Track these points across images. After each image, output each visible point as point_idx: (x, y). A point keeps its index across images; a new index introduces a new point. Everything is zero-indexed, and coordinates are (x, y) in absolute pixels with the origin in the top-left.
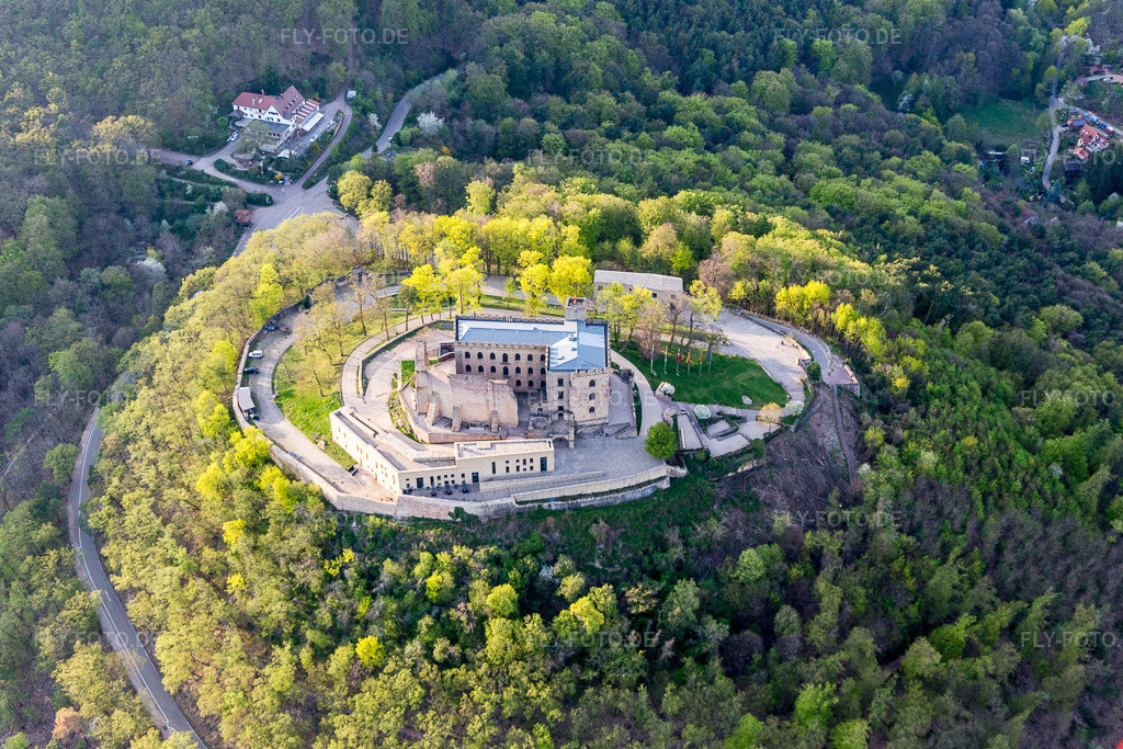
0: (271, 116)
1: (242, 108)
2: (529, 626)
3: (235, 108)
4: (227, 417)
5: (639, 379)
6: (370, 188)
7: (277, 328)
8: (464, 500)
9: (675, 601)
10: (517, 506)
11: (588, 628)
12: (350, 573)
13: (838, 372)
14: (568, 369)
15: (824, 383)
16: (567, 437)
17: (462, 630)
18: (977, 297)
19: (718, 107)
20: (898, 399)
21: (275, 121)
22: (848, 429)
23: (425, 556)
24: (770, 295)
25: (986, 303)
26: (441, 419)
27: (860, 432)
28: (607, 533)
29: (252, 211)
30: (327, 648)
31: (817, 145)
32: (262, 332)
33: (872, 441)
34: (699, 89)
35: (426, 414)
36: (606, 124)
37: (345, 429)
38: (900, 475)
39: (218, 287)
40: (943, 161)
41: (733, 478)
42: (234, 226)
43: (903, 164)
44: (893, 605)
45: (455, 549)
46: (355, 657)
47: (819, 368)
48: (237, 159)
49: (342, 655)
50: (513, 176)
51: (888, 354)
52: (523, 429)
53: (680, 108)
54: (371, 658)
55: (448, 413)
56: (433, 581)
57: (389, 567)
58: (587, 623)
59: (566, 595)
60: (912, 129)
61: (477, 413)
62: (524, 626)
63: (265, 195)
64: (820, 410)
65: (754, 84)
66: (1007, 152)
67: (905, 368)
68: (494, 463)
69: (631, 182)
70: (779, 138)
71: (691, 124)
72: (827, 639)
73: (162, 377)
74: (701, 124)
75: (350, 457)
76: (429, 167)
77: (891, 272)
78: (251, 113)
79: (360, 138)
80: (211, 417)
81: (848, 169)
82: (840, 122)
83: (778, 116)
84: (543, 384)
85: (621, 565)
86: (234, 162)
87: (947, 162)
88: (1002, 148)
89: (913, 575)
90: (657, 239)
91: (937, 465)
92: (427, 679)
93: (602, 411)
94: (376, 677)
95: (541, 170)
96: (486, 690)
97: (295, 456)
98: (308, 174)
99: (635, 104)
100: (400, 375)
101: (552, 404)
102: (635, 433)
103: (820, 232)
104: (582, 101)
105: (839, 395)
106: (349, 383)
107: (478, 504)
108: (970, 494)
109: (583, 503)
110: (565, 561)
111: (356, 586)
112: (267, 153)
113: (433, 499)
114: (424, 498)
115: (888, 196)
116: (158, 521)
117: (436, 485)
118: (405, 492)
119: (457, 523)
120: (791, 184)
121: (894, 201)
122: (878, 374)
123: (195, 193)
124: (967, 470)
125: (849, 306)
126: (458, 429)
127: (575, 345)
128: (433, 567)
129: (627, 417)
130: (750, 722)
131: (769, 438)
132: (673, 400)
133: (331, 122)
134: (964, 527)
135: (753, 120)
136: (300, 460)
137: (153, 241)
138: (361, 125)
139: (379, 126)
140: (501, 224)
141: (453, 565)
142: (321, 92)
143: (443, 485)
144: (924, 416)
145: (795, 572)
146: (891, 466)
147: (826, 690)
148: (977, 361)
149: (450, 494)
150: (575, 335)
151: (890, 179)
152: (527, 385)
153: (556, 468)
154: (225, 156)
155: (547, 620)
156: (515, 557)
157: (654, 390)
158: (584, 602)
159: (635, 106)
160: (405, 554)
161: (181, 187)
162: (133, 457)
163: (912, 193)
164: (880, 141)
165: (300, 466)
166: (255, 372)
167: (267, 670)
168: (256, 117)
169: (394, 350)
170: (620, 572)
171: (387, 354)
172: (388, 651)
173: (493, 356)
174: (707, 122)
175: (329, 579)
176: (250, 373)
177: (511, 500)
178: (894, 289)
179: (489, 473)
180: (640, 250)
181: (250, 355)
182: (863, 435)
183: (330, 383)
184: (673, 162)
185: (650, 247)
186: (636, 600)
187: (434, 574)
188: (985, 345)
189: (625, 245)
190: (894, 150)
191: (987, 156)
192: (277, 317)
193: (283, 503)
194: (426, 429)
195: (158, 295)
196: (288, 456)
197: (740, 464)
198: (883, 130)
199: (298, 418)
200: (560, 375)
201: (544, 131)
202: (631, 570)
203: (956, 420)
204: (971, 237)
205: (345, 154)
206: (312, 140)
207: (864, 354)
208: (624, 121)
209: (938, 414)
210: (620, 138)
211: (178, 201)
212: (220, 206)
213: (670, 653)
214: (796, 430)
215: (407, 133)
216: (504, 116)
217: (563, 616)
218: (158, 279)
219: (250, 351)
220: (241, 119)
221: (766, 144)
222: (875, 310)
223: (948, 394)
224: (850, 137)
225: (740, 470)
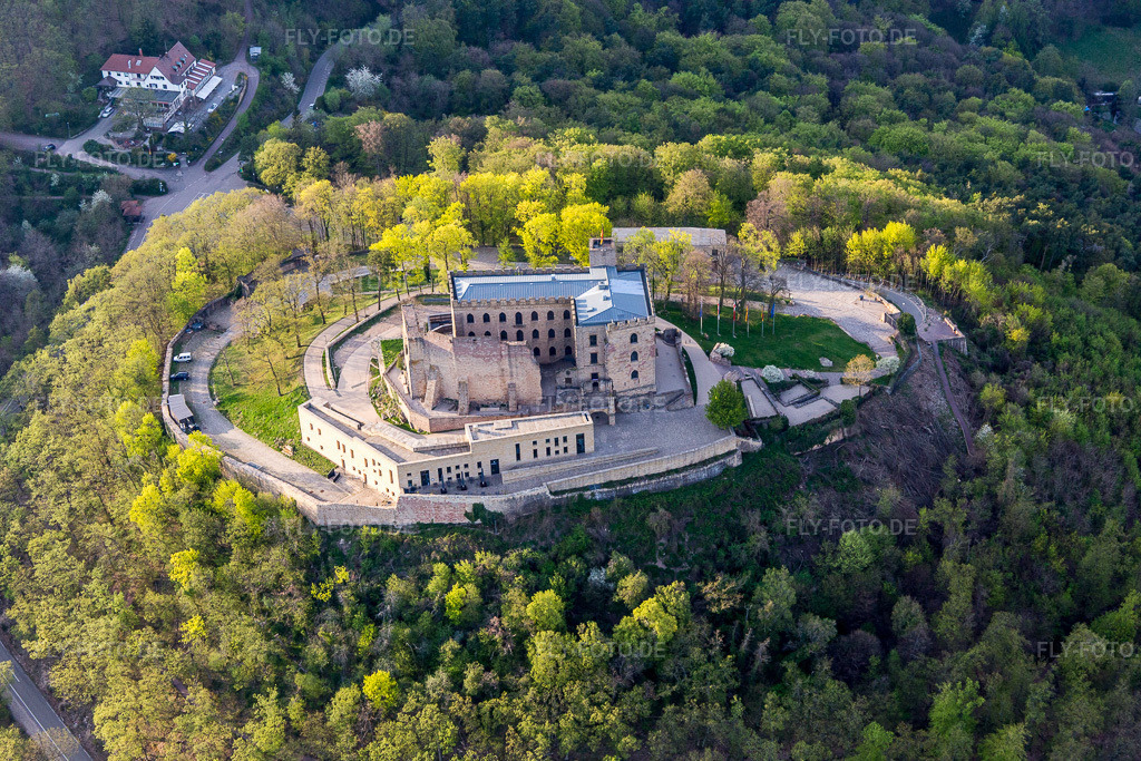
0: (154, 81)
1: (114, 74)
2: (584, 637)
3: (105, 74)
4: (158, 429)
5: (688, 342)
6: (299, 158)
7: (204, 327)
8: (483, 494)
9: (765, 595)
10: (552, 497)
11: (659, 634)
12: (343, 595)
13: (937, 327)
14: (601, 321)
15: (921, 340)
16: (606, 411)
17: (496, 654)
18: (1104, 237)
19: (735, 48)
20: (1016, 356)
21: (160, 87)
22: (958, 391)
23: (440, 568)
24: (839, 246)
25: (1116, 244)
26: (443, 401)
27: (973, 394)
28: (669, 522)
29: (141, 202)
30: (322, 697)
31: (872, 86)
32: (185, 332)
33: (991, 401)
34: (706, 28)
35: (423, 397)
36: (593, 74)
37: (319, 423)
38: (1030, 436)
39: (120, 283)
40: (1037, 99)
41: (819, 451)
42: (121, 221)
43: (985, 104)
44: (1039, 592)
45: (478, 556)
46: (362, 700)
47: (912, 320)
48: (114, 138)
49: (344, 697)
50: (486, 131)
51: (998, 304)
52: (549, 405)
53: (685, 51)
54: (383, 698)
55: (452, 393)
56: (455, 594)
57: (396, 587)
58: (657, 628)
59: (626, 598)
60: (991, 64)
61: (491, 389)
62: (578, 639)
63: (157, 180)
64: (920, 369)
65: (779, 18)
66: (1119, 92)
67: (1021, 318)
68: (518, 446)
69: (638, 131)
70: (820, 80)
71: (703, 69)
72: (962, 630)
73: (62, 395)
74: (715, 69)
75: (329, 461)
76: (374, 126)
77: (991, 208)
78: (126, 80)
79: (271, 105)
80: (139, 431)
81: (915, 113)
82: (897, 60)
83: (815, 55)
84: (569, 350)
85: (690, 563)
86: (110, 142)
87: (1043, 101)
88: (1113, 88)
89: (1060, 554)
90: (685, 187)
91: (1076, 425)
92: (460, 714)
93: (648, 376)
94: (394, 719)
95: (521, 121)
96: (538, 720)
97: (255, 467)
98: (210, 153)
99: (626, 48)
100: (381, 357)
101: (584, 371)
102: (690, 403)
103: (892, 172)
104: (558, 47)
105: (941, 353)
106: (315, 376)
107: (503, 497)
108: (1121, 460)
109: (635, 488)
110: (619, 560)
111: (354, 612)
112: (153, 129)
113: (443, 496)
114: (432, 495)
115: (971, 140)
116: (81, 565)
117: (445, 480)
118: (406, 491)
119: (476, 526)
120: (844, 133)
121: (980, 146)
122: (988, 327)
123: (63, 184)
124: (1115, 431)
125: (941, 249)
126: (466, 411)
127: (607, 293)
128: (452, 577)
129: (678, 383)
130: (876, 732)
131: (860, 402)
132: (733, 364)
133: (234, 87)
134: (1118, 498)
135: (783, 61)
136: (262, 470)
137: (15, 246)
138: (273, 89)
139: (297, 89)
140: (481, 179)
141: (477, 576)
142: (216, 50)
143: (454, 479)
144: (1053, 371)
145: (911, 556)
146: (1018, 427)
147: (968, 688)
148: (1111, 310)
149: (465, 489)
150: (606, 283)
151: (971, 121)
152: (548, 353)
153: (597, 449)
154: (97, 135)
155: (607, 630)
156: (555, 560)
157: (708, 354)
158: (650, 605)
159: (626, 52)
160: (413, 569)
161: (43, 178)
162: (34, 494)
163: (1001, 136)
164: (952, 80)
165: (264, 475)
166: (186, 378)
167: (249, 727)
168: (134, 84)
169: (367, 333)
170: (690, 571)
171: (359, 338)
172: (403, 689)
173: (503, 317)
174: (723, 65)
175: (318, 605)
176: (179, 380)
177: (543, 490)
178: (996, 229)
179: (512, 459)
180: (664, 204)
181: (176, 358)
182: (976, 397)
183: (290, 378)
184: (687, 113)
185: (676, 199)
186: (715, 596)
187: (455, 587)
188: (1119, 292)
189: (644, 200)
190: (971, 89)
191: (1094, 98)
192: (205, 313)
193: (248, 521)
194: (425, 414)
195: (32, 309)
196: (247, 467)
197: (827, 434)
198: (954, 67)
199: (251, 424)
200: (592, 330)
201: (513, 85)
202: (702, 567)
203: (1094, 375)
204: (1086, 182)
205: (258, 123)
206: (210, 110)
207: (969, 305)
208: (614, 70)
209: (1069, 370)
210: (612, 89)
211: (41, 197)
212: (100, 196)
213: (766, 659)
214: (893, 393)
215: (334, 95)
216: (458, 69)
217: (625, 622)
218: (30, 289)
219: (173, 355)
220: (114, 88)
221: (803, 88)
222: (976, 254)
223: (1080, 346)
224: (912, 76)
225: (827, 442)
